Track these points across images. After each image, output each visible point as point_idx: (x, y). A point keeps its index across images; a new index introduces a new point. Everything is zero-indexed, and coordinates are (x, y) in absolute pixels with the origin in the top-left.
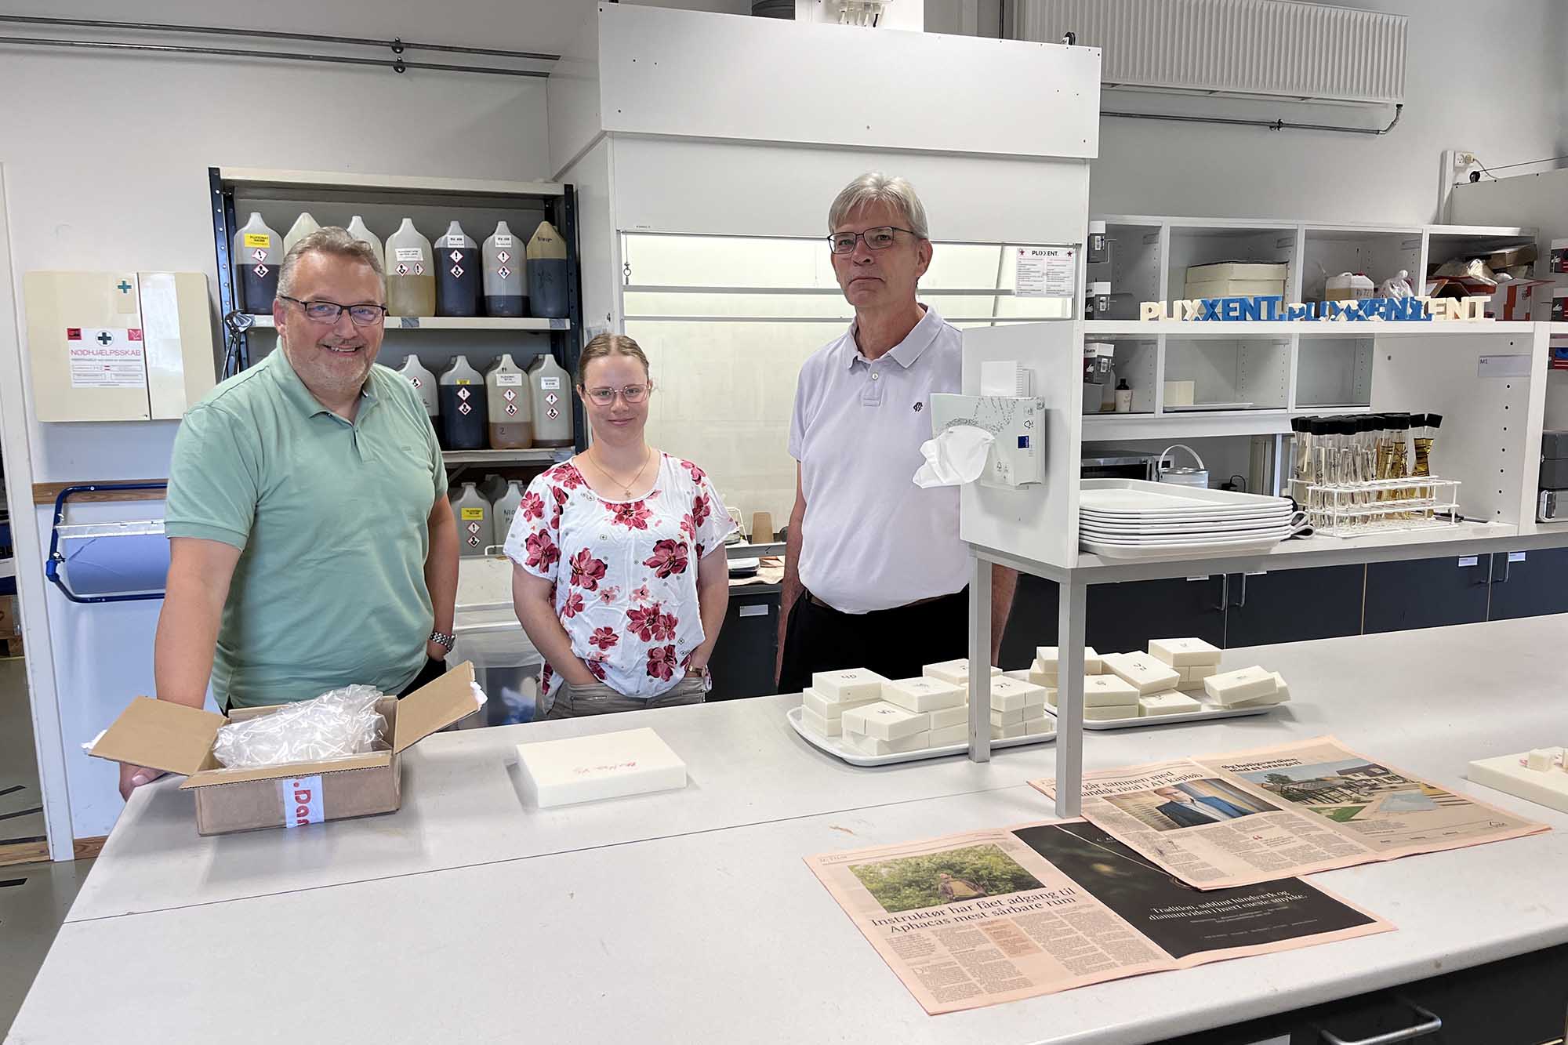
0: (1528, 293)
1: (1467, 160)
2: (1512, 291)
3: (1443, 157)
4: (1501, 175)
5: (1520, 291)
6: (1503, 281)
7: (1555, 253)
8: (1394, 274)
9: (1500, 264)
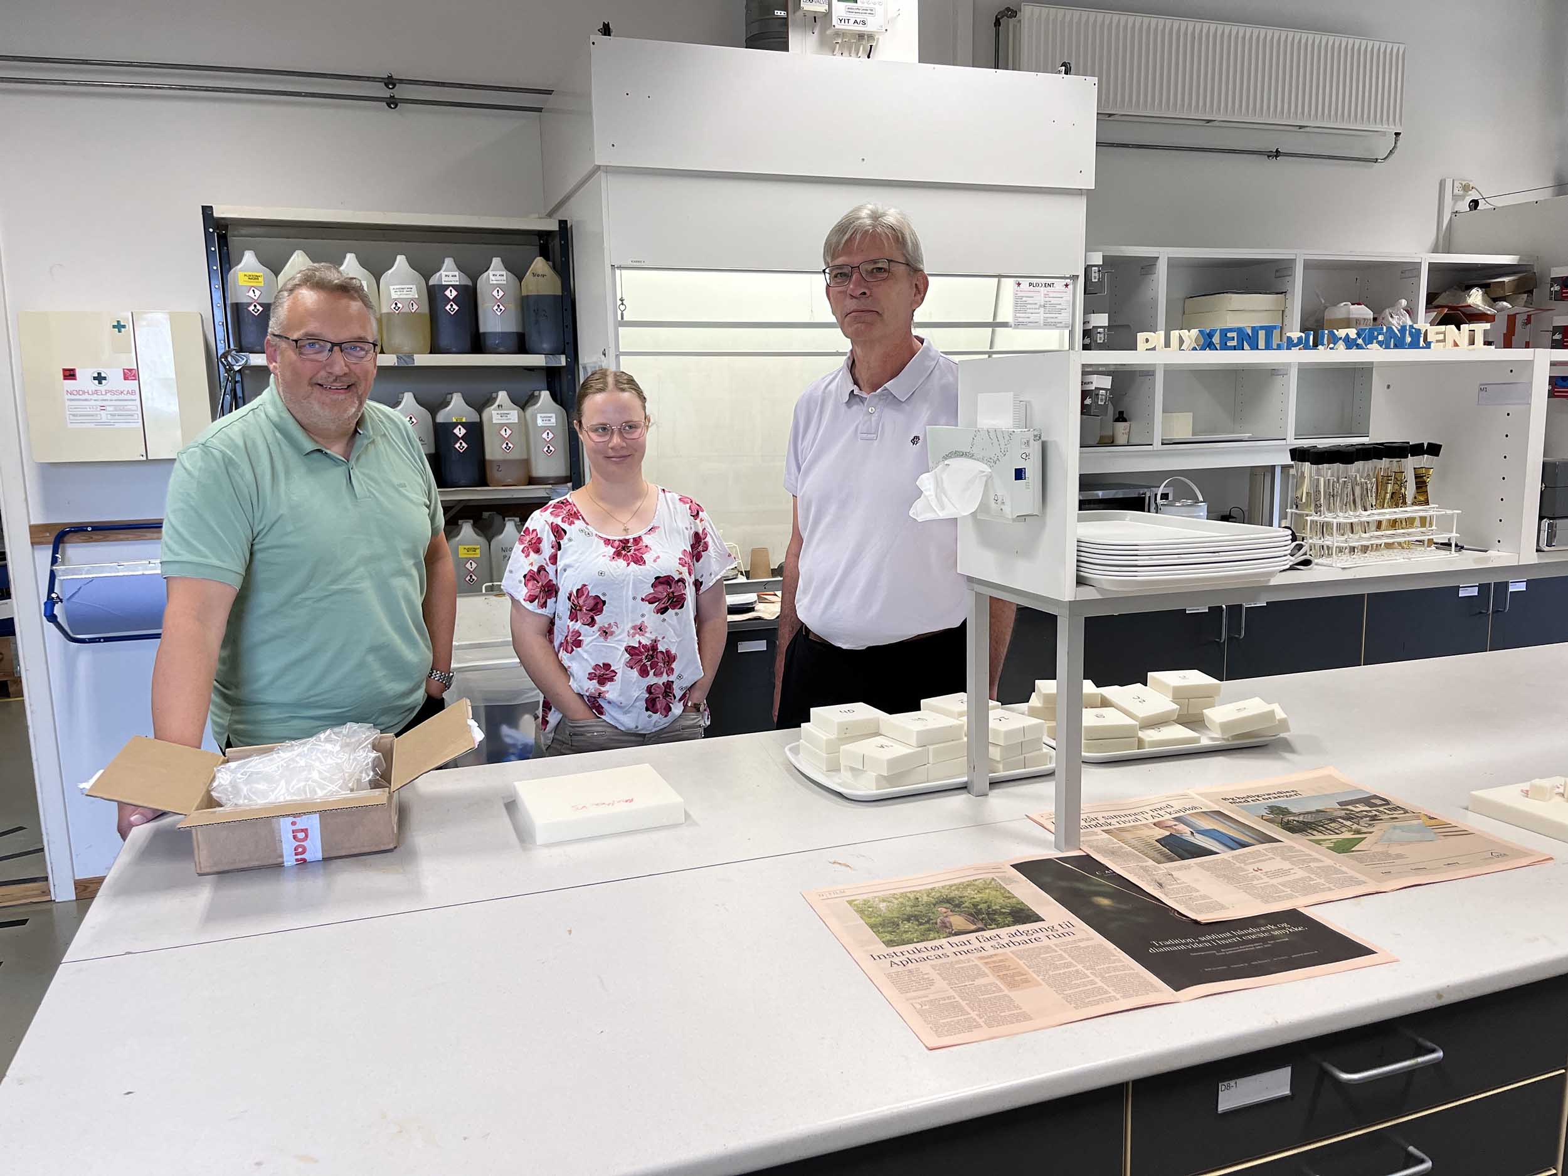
0: (1528, 321)
1: (1466, 188)
2: (1512, 319)
3: (1442, 184)
4: (1499, 203)
5: (1520, 320)
6: (1503, 309)
7: (1555, 280)
8: (1393, 304)
9: (1499, 293)
